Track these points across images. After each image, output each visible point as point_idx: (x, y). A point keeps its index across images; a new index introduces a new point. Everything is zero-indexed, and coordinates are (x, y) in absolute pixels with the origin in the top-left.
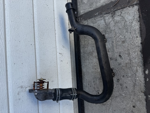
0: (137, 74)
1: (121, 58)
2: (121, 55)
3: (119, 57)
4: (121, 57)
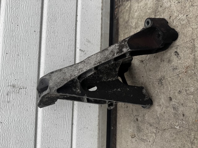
1: (178, 57)
2: (178, 51)
3: (175, 55)
4: (178, 54)
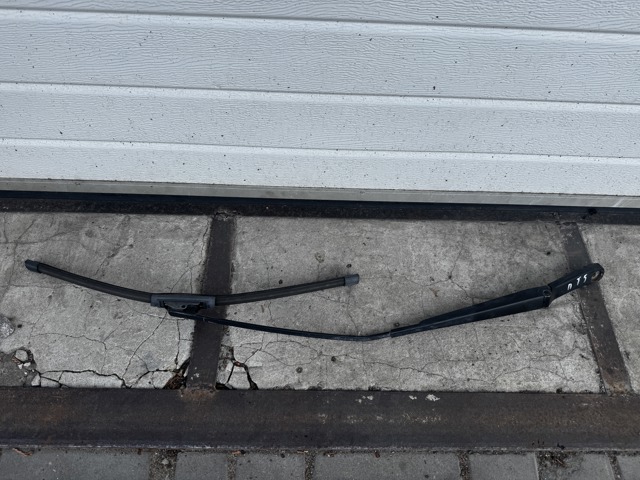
0: (422, 374)
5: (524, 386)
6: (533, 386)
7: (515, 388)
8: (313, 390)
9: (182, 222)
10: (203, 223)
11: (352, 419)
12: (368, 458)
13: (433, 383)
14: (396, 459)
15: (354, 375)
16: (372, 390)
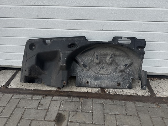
5: (46, 89)
6: (47, 89)
7: (44, 89)
8: (18, 88)
9: (12, 71)
10: (15, 71)
11: (21, 91)
12: (21, 95)
13: (34, 88)
14: (24, 96)
15: (24, 87)
16: (26, 89)
